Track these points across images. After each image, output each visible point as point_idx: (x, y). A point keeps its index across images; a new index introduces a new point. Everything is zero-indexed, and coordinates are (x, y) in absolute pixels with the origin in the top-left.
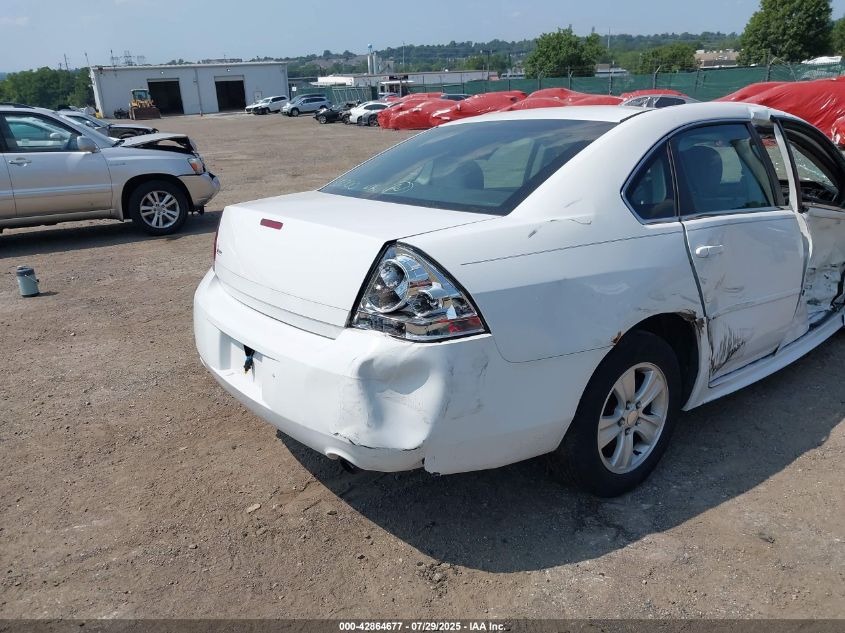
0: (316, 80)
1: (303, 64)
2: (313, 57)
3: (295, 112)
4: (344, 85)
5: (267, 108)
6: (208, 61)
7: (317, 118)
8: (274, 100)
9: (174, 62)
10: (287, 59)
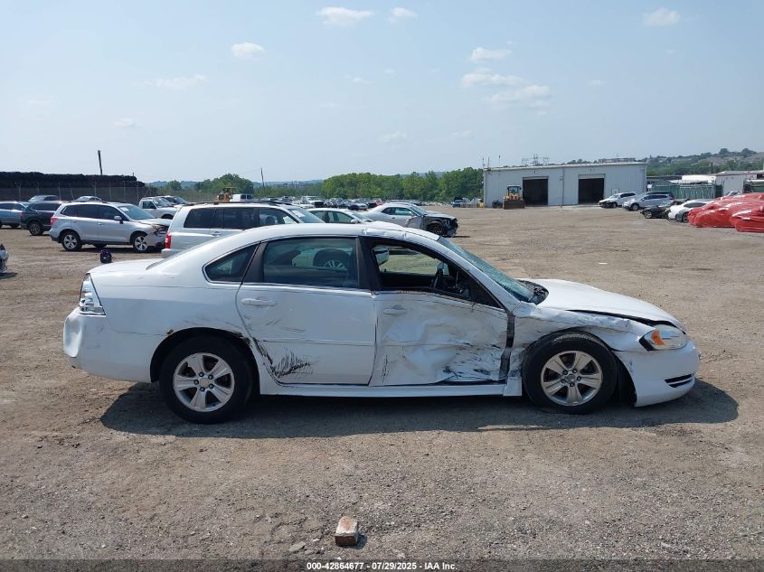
0: (681, 178)
1: (697, 161)
2: (708, 155)
3: (635, 207)
4: (706, 183)
5: (615, 203)
6: (604, 161)
7: (643, 213)
8: (622, 196)
9: (574, 162)
10: (680, 157)
